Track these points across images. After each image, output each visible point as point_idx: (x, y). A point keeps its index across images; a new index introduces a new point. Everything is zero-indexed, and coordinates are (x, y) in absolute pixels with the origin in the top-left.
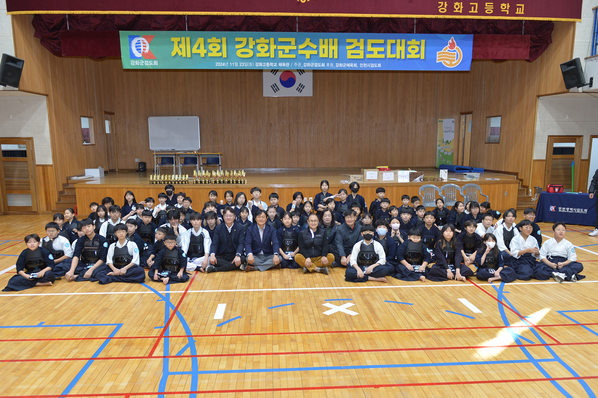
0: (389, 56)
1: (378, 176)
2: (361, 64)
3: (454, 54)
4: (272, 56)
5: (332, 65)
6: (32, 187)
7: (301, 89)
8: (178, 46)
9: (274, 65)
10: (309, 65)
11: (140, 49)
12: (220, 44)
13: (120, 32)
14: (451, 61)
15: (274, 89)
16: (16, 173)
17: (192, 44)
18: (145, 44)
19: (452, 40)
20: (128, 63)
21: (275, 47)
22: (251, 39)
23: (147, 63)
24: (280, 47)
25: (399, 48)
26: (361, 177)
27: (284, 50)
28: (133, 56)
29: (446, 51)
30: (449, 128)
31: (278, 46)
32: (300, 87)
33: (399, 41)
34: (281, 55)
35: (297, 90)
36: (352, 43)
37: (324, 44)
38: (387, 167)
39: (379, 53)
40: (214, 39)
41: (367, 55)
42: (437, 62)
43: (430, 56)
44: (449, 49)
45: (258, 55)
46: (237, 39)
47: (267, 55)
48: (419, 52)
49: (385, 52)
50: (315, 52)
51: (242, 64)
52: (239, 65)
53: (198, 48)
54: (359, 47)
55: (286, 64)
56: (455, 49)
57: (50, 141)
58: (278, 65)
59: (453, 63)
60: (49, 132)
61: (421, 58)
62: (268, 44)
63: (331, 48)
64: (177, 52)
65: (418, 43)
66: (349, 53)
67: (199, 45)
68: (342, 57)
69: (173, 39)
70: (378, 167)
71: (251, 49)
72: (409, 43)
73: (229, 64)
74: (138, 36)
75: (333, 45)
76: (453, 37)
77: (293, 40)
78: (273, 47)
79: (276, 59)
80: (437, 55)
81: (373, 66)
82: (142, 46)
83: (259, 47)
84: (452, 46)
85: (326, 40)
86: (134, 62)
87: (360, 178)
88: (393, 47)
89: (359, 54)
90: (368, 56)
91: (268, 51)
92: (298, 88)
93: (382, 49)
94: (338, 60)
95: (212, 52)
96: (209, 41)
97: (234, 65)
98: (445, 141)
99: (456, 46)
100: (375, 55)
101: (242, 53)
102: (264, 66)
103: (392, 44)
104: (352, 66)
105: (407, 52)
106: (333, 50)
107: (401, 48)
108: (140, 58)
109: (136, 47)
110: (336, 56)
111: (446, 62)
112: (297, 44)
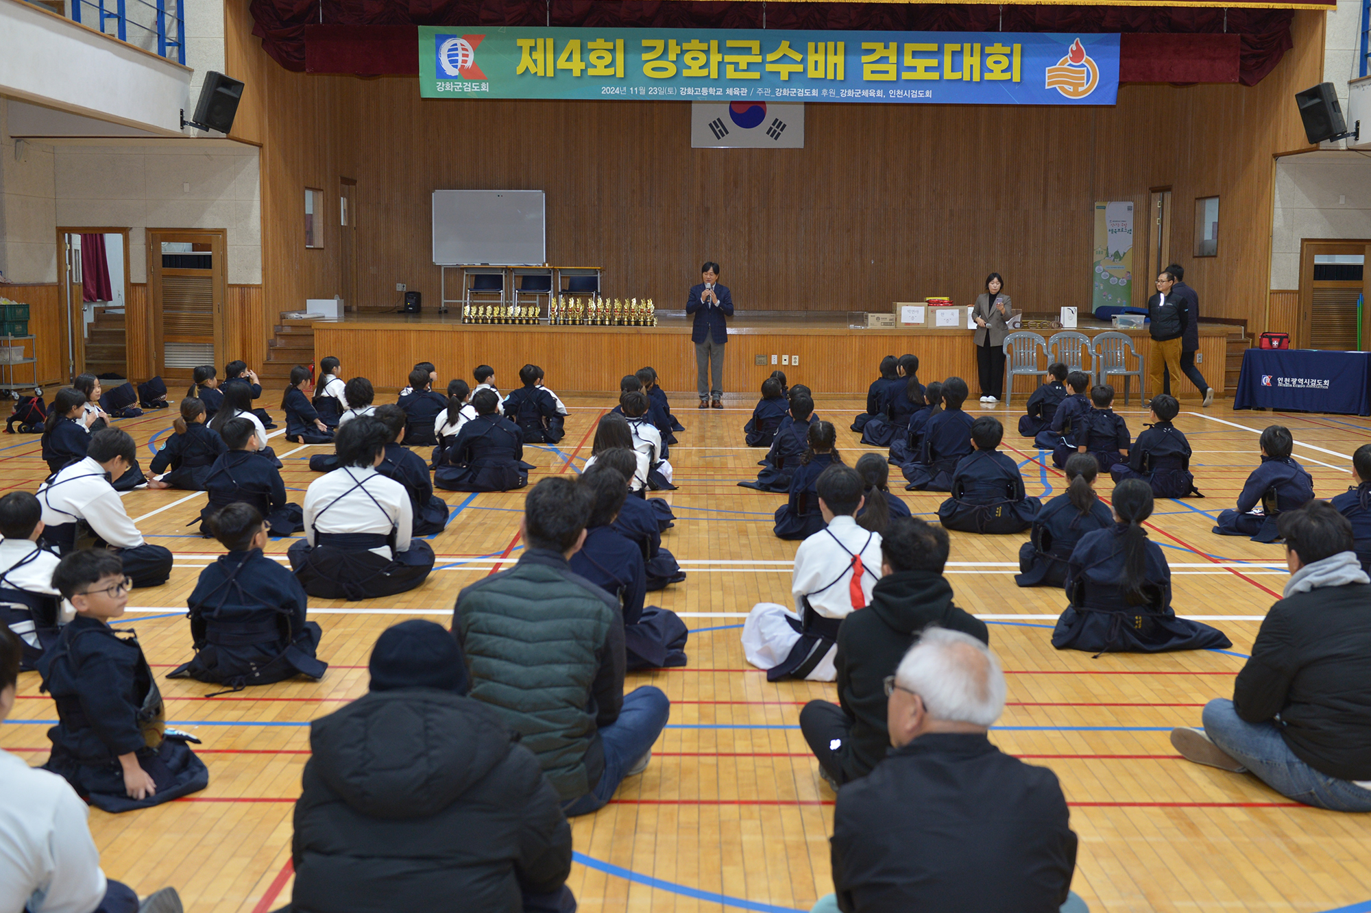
0: (949, 75)
1: (926, 316)
2: (891, 92)
3: (1082, 72)
4: (714, 75)
5: (832, 92)
6: (218, 330)
7: (778, 130)
8: (531, 55)
9: (716, 92)
10: (786, 92)
11: (457, 61)
12: (613, 51)
13: (420, 27)
14: (1076, 86)
15: (717, 130)
16: (188, 300)
17: (557, 52)
18: (467, 50)
19: (1077, 43)
20: (432, 87)
21: (719, 57)
22: (672, 43)
23: (468, 87)
24: (728, 58)
25: (967, 60)
26: (891, 318)
27: (736, 64)
28: (441, 74)
29: (1066, 66)
30: (1120, 223)
31: (725, 56)
32: (774, 128)
33: (967, 46)
34: (730, 73)
35: (768, 133)
36: (873, 51)
37: (816, 52)
38: (946, 299)
39: (927, 69)
40: (600, 43)
41: (903, 73)
42: (1047, 88)
43: (1033, 75)
44: (1070, 62)
45: (686, 73)
46: (645, 43)
47: (704, 72)
48: (1009, 69)
49: (939, 68)
50: (800, 68)
51: (654, 91)
52: (647, 91)
53: (569, 59)
54: (888, 57)
55: (740, 90)
56: (1083, 62)
57: (259, 237)
58: (724, 91)
59: (1081, 89)
60: (259, 218)
61: (1014, 81)
62: (707, 52)
63: (832, 59)
64: (527, 67)
65: (1007, 50)
66: (867, 69)
67: (571, 53)
68: (852, 77)
69: (520, 42)
70: (928, 299)
71: (673, 62)
72: (988, 50)
73: (628, 90)
74: (454, 36)
75: (836, 54)
76: (1078, 39)
77: (755, 45)
78: (715, 58)
79: (720, 80)
80: (1047, 75)
81: (916, 95)
82: (460, 55)
83: (687, 58)
84: (1077, 56)
85: (821, 45)
86: (443, 85)
87: (888, 321)
88: (957, 58)
89: (887, 72)
90: (906, 76)
91: (706, 65)
92: (771, 128)
93: (934, 62)
94: (845, 83)
95: (595, 67)
96: (591, 45)
97: (639, 92)
98: (1112, 252)
99: (1085, 56)
100: (920, 75)
101: (653, 69)
102: (697, 93)
103: (953, 53)
104: (872, 94)
105: (984, 69)
106: (835, 64)
107: (971, 61)
108: (456, 77)
109: (449, 56)
110: (840, 76)
111: (1066, 87)
112: (762, 52)
